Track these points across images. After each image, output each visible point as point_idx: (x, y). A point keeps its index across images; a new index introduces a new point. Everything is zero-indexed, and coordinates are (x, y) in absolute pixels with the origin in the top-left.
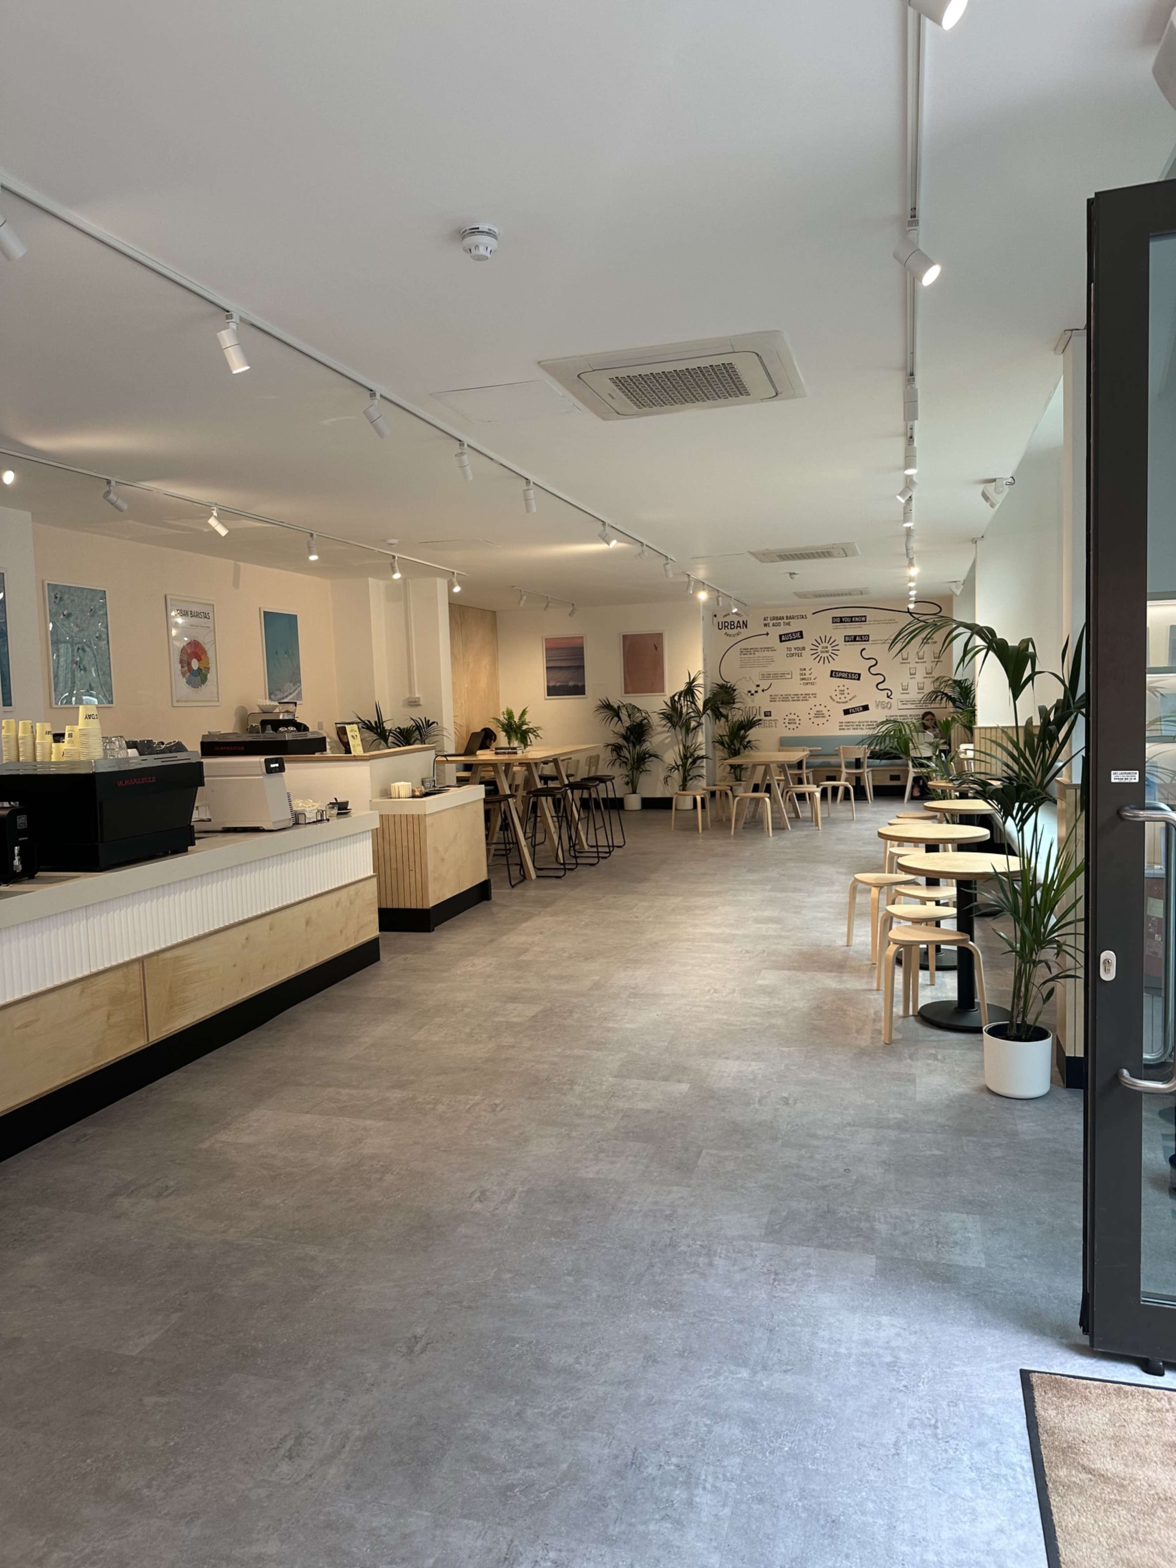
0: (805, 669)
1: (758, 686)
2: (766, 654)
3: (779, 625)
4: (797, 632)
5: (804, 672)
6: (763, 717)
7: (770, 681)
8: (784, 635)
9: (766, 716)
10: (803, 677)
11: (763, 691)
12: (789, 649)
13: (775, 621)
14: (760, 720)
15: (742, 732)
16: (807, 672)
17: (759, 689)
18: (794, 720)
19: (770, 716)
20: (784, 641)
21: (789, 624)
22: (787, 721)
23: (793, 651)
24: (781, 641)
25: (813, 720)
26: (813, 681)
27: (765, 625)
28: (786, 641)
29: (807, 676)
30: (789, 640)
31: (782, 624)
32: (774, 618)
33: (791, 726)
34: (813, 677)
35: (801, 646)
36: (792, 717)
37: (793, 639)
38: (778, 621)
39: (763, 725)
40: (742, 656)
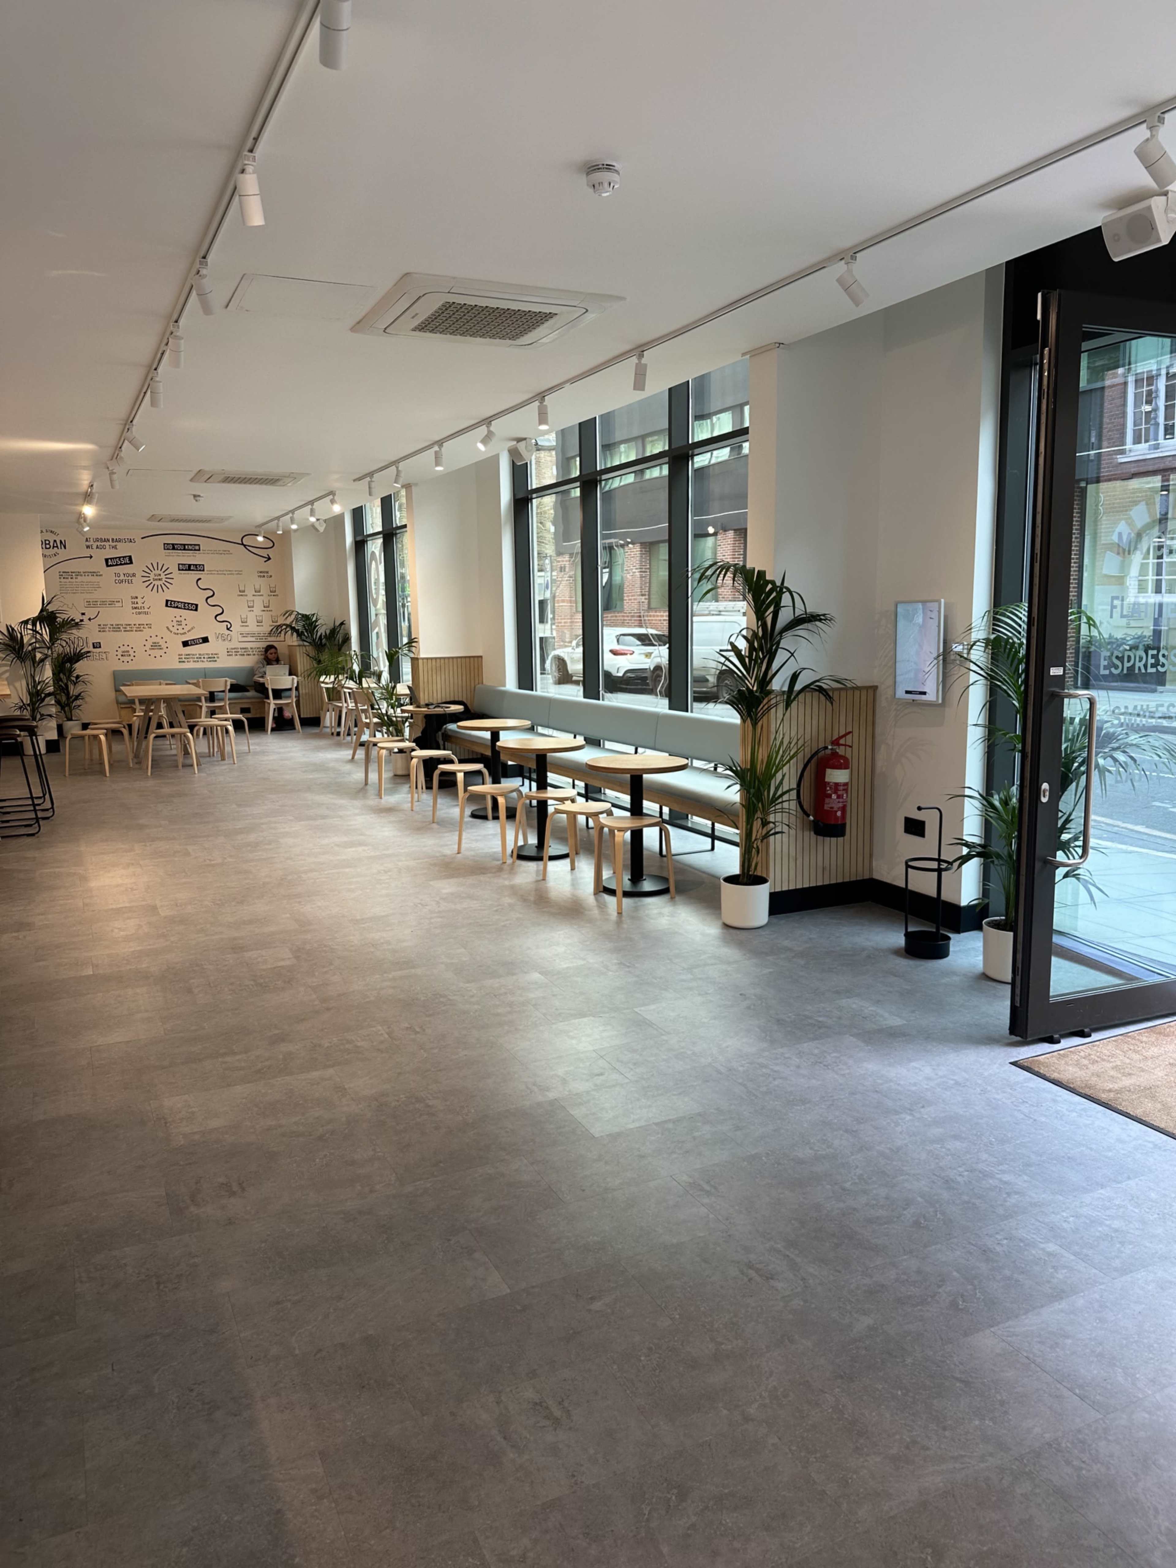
0: (137, 598)
1: (83, 614)
2: (90, 578)
3: (104, 547)
4: (126, 557)
5: (136, 600)
6: (91, 649)
7: (97, 609)
8: (111, 559)
9: (94, 647)
10: (136, 606)
11: (90, 619)
12: (117, 575)
13: (99, 544)
14: (89, 652)
15: (68, 665)
16: (139, 600)
17: (85, 618)
18: (128, 652)
19: (100, 647)
20: (111, 566)
21: (115, 547)
22: (119, 653)
23: (122, 577)
24: (108, 566)
25: (149, 652)
26: (146, 610)
27: (88, 547)
28: (113, 565)
29: (139, 605)
30: (117, 565)
31: (108, 547)
32: (97, 540)
33: (126, 659)
34: (146, 605)
35: (131, 572)
36: (126, 648)
37: (121, 564)
38: (103, 544)
39: (91, 658)
40: (62, 580)
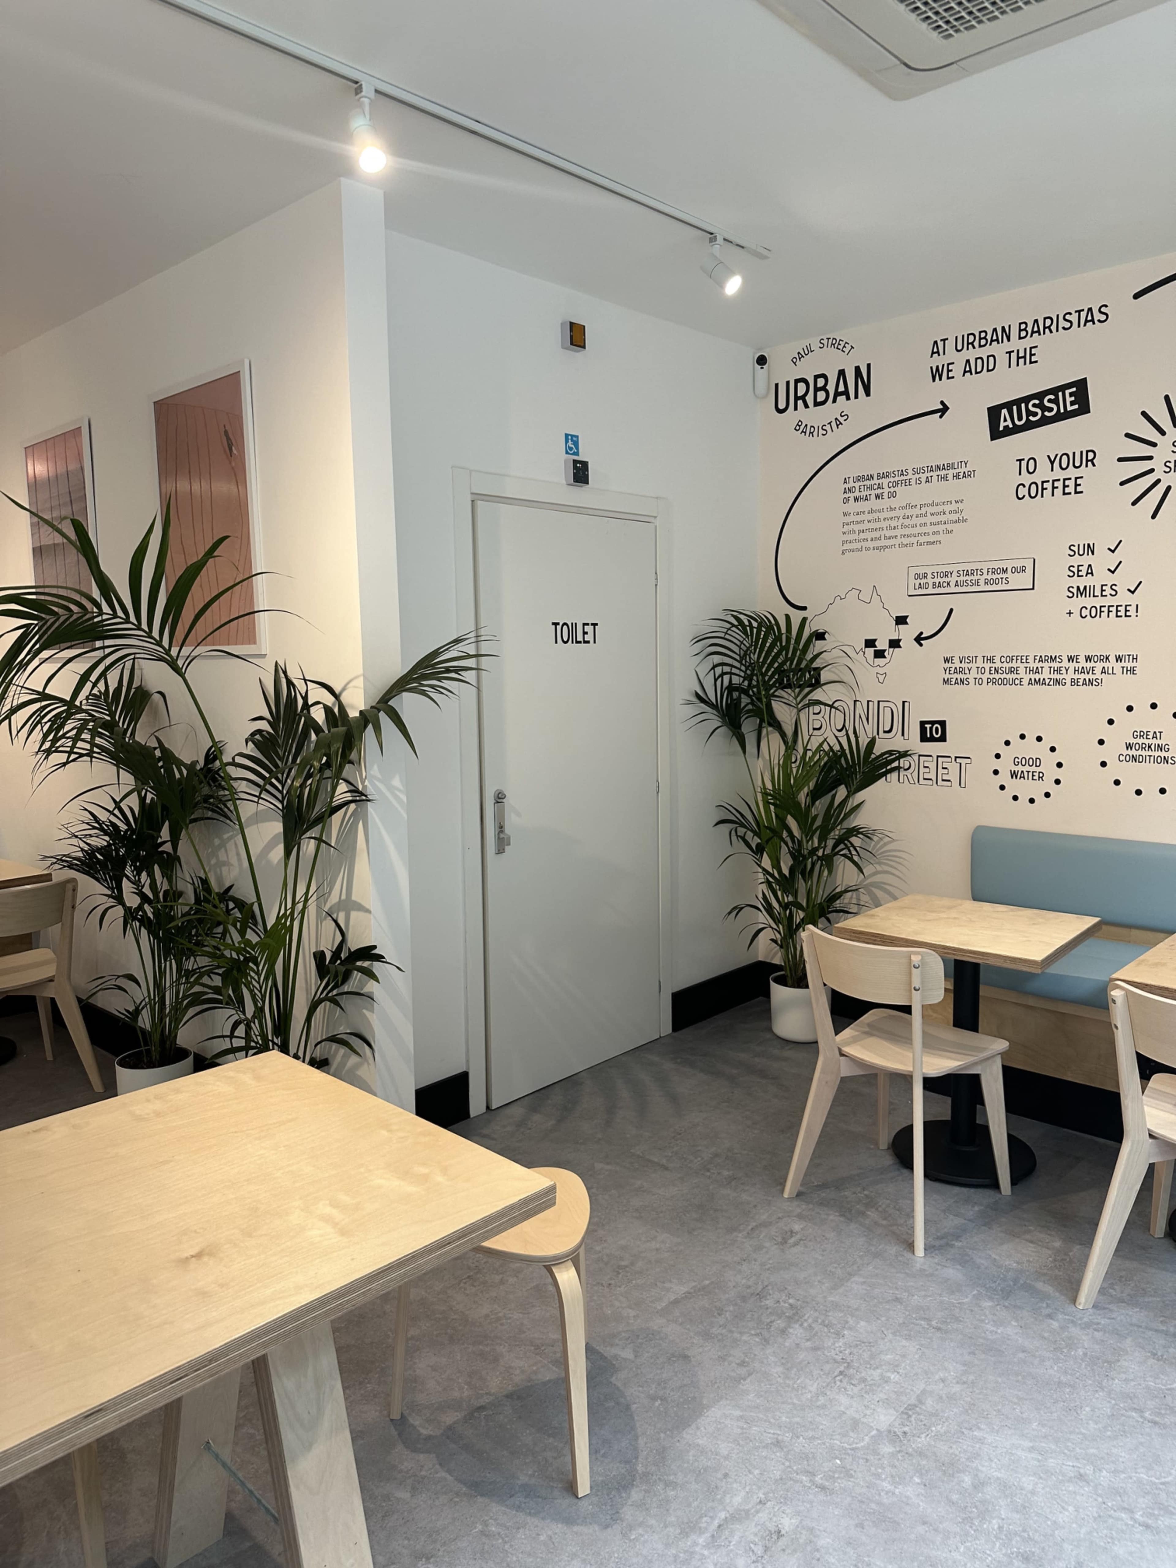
0: (1091, 549)
1: (901, 620)
2: (937, 491)
3: (988, 365)
4: (1063, 388)
5: (1086, 560)
6: (913, 741)
7: (947, 603)
8: (1008, 405)
9: (924, 739)
10: (1082, 582)
11: (919, 639)
12: (1027, 464)
13: (971, 354)
14: (905, 754)
15: (842, 792)
16: (1101, 561)
17: (907, 634)
18: (1037, 762)
19: (943, 739)
20: (1008, 432)
21: (1028, 357)
22: (1005, 766)
23: (1043, 473)
24: (996, 434)
25: (1115, 770)
26: (1123, 598)
27: (936, 374)
28: (1016, 430)
29: (1101, 577)
30: (1029, 426)
31: (1002, 359)
32: (969, 341)
33: (1025, 788)
34: (1124, 580)
35: (1076, 447)
36: (1030, 749)
37: (1045, 421)
38: (983, 353)
39: (913, 773)
40: (852, 506)
